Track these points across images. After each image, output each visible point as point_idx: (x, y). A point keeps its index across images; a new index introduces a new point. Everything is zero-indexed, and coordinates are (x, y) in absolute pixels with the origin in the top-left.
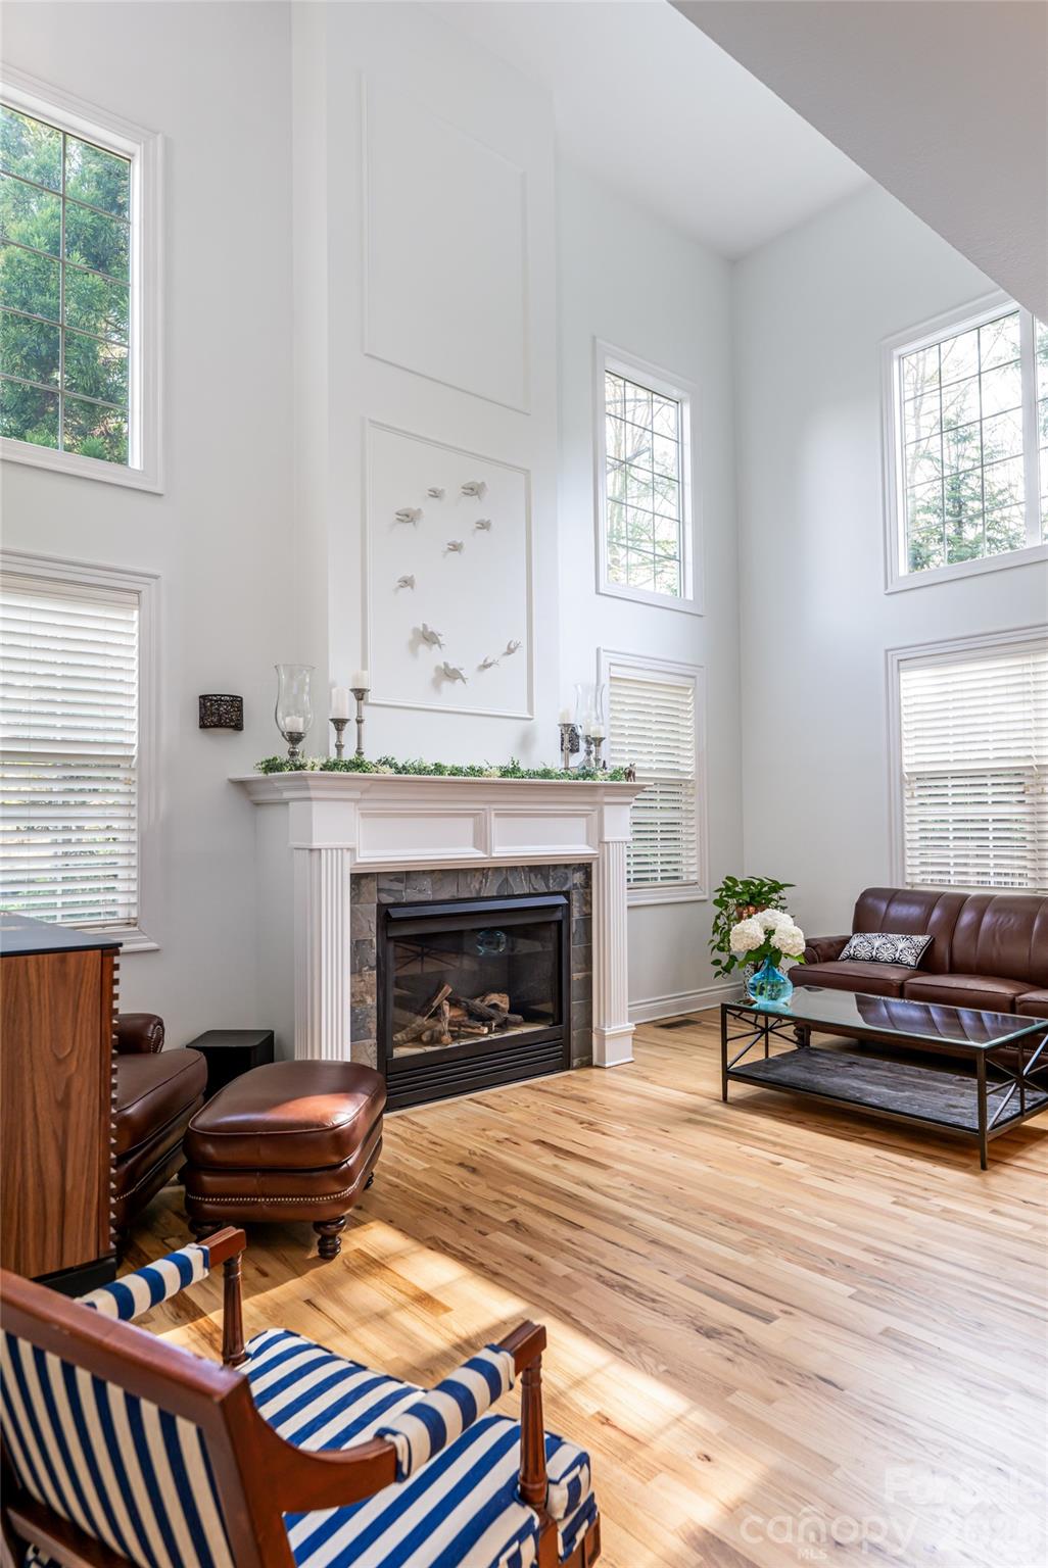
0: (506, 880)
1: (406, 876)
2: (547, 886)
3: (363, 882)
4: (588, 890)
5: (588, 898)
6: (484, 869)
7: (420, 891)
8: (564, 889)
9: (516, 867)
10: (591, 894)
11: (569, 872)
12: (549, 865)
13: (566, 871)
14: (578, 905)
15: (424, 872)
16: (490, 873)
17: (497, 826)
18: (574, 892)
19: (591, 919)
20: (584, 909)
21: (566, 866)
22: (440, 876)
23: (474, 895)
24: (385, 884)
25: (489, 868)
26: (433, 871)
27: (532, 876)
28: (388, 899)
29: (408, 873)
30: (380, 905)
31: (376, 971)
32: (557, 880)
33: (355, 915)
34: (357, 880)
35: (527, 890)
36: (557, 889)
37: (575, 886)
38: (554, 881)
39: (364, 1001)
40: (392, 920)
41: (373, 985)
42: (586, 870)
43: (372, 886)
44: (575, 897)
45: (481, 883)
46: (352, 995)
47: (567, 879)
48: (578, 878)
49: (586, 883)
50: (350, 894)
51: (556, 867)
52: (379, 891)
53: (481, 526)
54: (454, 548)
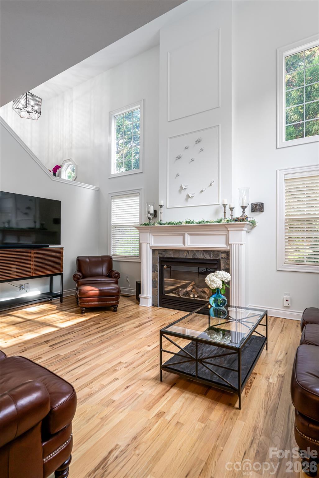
0: (195, 254)
1: (165, 251)
2: (210, 257)
3: (155, 251)
4: (228, 260)
5: (228, 263)
6: (187, 250)
7: (169, 254)
8: (217, 259)
9: (199, 250)
10: (229, 261)
11: (220, 253)
12: (211, 251)
13: (218, 253)
14: (223, 264)
15: (170, 250)
16: (190, 251)
17: (188, 238)
18: (222, 260)
20: (226, 266)
21: (218, 251)
22: (174, 251)
23: (184, 257)
24: (161, 252)
25: (189, 250)
26: (172, 250)
27: (205, 254)
28: (161, 256)
29: (166, 250)
30: (159, 257)
31: (158, 273)
32: (215, 255)
33: (153, 259)
34: (154, 251)
35: (202, 257)
36: (214, 258)
37: (222, 258)
38: (213, 255)
39: (155, 279)
40: (162, 261)
41: (158, 276)
42: (227, 253)
43: (157, 252)
44: (222, 262)
45: (187, 254)
46: (152, 277)
47: (218, 255)
48: (224, 255)
49: (227, 257)
50: (152, 254)
51: (214, 251)
52: (159, 253)
53: (201, 150)
54: (192, 160)
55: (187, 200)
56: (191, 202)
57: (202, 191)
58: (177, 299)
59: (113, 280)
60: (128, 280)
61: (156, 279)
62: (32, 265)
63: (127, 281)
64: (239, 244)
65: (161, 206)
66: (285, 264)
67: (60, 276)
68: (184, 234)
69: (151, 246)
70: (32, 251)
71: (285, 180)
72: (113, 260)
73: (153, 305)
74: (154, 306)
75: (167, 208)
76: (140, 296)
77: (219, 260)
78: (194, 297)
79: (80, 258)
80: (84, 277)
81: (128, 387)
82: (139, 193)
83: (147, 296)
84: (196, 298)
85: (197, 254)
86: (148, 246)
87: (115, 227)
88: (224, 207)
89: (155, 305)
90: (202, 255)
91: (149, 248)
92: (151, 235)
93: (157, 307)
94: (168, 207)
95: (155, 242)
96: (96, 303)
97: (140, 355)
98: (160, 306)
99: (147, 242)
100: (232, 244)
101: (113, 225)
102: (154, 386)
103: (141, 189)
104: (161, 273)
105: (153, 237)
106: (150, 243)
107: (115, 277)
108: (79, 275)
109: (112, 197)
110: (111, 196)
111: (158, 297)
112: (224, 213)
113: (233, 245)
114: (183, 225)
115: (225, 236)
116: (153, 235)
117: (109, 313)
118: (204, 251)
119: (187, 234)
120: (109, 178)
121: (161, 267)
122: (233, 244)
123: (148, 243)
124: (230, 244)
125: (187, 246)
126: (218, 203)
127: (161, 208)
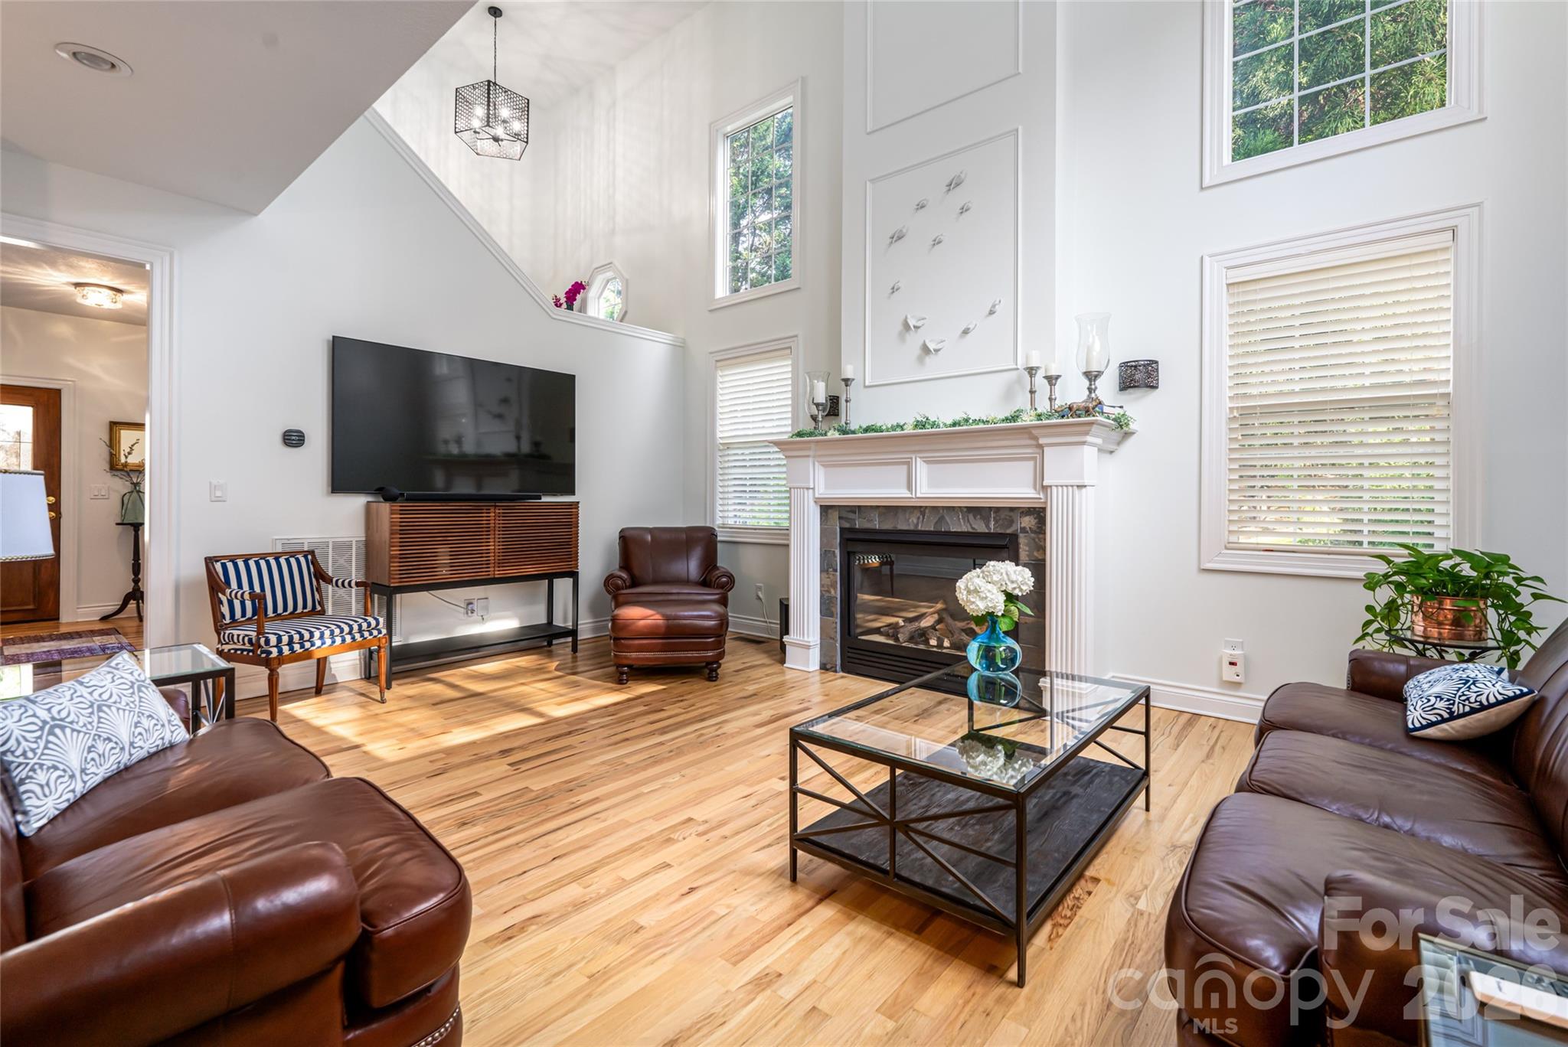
0: (942, 518)
1: (858, 509)
2: (988, 526)
3: (830, 511)
4: (1041, 536)
5: (1042, 543)
6: (921, 507)
7: (869, 521)
8: (1009, 531)
9: (953, 508)
10: (1045, 539)
11: (1016, 516)
12: (990, 508)
13: (1012, 514)
14: (1027, 549)
15: (871, 507)
16: (927, 511)
17: (921, 470)
18: (1021, 535)
19: (1045, 565)
20: (1035, 554)
21: (1012, 509)
22: (884, 510)
23: (912, 528)
24: (844, 514)
25: (926, 507)
26: (878, 507)
27: (971, 517)
28: (847, 525)
29: (859, 507)
30: (842, 530)
31: (838, 574)
32: (1001, 522)
33: (824, 533)
34: (826, 510)
35: (965, 528)
36: (999, 531)
37: (1023, 530)
38: (996, 521)
39: (829, 592)
40: (849, 540)
41: (836, 582)
42: (1039, 514)
43: (836, 515)
44: (1023, 541)
45: (919, 518)
46: (822, 586)
47: (1011, 522)
48: (1028, 522)
49: (1038, 527)
50: (821, 519)
51: (998, 510)
52: (840, 518)
53: (964, 210)
54: (937, 242)
55: (921, 360)
56: (934, 367)
57: (966, 332)
58: (891, 651)
59: (711, 595)
60: (761, 596)
61: (833, 592)
62: (493, 546)
63: (759, 598)
64: (1072, 486)
65: (847, 382)
66: (1226, 548)
67: (571, 580)
68: (911, 458)
69: (817, 496)
70: (492, 510)
71: (1229, 285)
72: (719, 538)
73: (824, 667)
74: (827, 670)
75: (865, 387)
76: (786, 639)
77: (1014, 537)
78: (940, 645)
79: (627, 534)
80: (635, 583)
81: (692, 890)
82: (790, 348)
83: (806, 639)
84: (947, 648)
85: (947, 519)
86: (809, 497)
87: (728, 446)
88: (1031, 377)
89: (828, 667)
90: (964, 522)
91: (812, 503)
92: (816, 463)
93: (836, 671)
94: (867, 384)
95: (827, 487)
96: (658, 655)
97: (753, 801)
98: (843, 670)
99: (805, 485)
100: (1051, 486)
101: (721, 442)
102: (768, 893)
103: (796, 336)
104: (845, 573)
105: (821, 468)
106: (813, 489)
107: (722, 586)
108: (620, 577)
109: (719, 364)
110: (717, 361)
111: (838, 645)
112: (1029, 395)
113: (1054, 489)
114: (905, 432)
115: (1031, 464)
116: (823, 465)
117: (697, 685)
118: (970, 509)
119: (918, 459)
120: (710, 308)
121: (848, 557)
122: (1057, 486)
123: (808, 489)
124: (1047, 486)
125: (919, 495)
126: (1015, 367)
127: (847, 386)
